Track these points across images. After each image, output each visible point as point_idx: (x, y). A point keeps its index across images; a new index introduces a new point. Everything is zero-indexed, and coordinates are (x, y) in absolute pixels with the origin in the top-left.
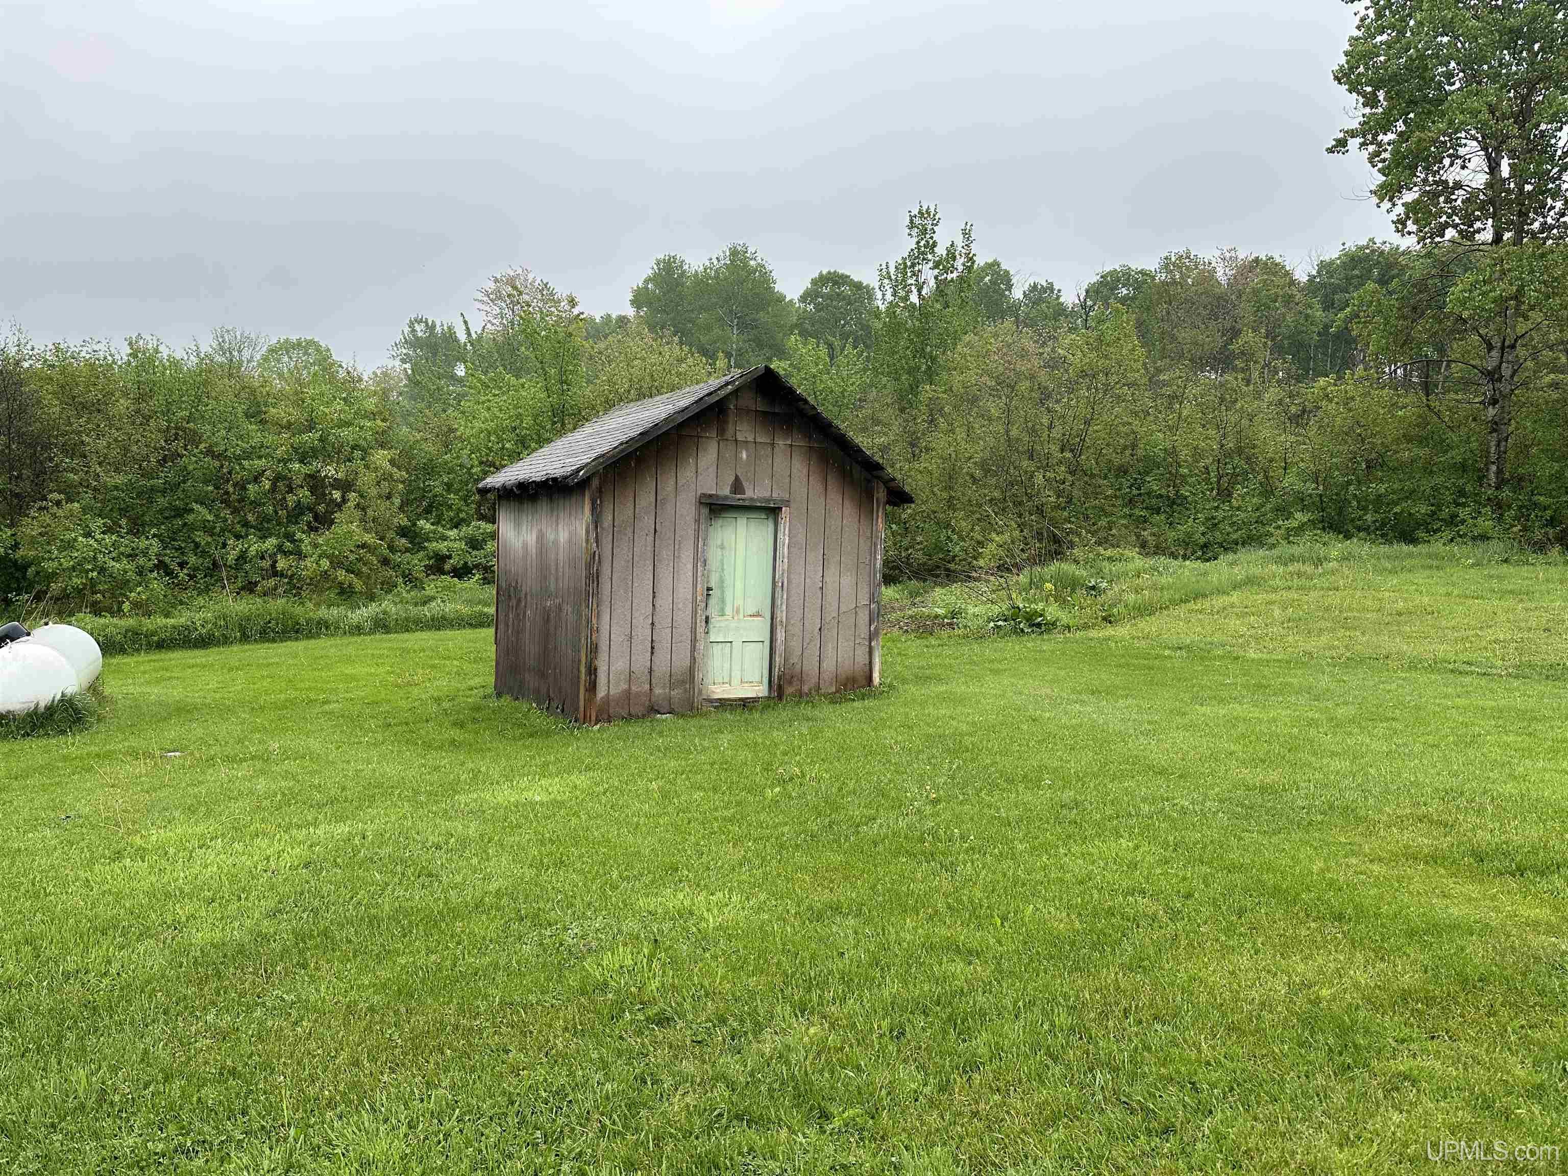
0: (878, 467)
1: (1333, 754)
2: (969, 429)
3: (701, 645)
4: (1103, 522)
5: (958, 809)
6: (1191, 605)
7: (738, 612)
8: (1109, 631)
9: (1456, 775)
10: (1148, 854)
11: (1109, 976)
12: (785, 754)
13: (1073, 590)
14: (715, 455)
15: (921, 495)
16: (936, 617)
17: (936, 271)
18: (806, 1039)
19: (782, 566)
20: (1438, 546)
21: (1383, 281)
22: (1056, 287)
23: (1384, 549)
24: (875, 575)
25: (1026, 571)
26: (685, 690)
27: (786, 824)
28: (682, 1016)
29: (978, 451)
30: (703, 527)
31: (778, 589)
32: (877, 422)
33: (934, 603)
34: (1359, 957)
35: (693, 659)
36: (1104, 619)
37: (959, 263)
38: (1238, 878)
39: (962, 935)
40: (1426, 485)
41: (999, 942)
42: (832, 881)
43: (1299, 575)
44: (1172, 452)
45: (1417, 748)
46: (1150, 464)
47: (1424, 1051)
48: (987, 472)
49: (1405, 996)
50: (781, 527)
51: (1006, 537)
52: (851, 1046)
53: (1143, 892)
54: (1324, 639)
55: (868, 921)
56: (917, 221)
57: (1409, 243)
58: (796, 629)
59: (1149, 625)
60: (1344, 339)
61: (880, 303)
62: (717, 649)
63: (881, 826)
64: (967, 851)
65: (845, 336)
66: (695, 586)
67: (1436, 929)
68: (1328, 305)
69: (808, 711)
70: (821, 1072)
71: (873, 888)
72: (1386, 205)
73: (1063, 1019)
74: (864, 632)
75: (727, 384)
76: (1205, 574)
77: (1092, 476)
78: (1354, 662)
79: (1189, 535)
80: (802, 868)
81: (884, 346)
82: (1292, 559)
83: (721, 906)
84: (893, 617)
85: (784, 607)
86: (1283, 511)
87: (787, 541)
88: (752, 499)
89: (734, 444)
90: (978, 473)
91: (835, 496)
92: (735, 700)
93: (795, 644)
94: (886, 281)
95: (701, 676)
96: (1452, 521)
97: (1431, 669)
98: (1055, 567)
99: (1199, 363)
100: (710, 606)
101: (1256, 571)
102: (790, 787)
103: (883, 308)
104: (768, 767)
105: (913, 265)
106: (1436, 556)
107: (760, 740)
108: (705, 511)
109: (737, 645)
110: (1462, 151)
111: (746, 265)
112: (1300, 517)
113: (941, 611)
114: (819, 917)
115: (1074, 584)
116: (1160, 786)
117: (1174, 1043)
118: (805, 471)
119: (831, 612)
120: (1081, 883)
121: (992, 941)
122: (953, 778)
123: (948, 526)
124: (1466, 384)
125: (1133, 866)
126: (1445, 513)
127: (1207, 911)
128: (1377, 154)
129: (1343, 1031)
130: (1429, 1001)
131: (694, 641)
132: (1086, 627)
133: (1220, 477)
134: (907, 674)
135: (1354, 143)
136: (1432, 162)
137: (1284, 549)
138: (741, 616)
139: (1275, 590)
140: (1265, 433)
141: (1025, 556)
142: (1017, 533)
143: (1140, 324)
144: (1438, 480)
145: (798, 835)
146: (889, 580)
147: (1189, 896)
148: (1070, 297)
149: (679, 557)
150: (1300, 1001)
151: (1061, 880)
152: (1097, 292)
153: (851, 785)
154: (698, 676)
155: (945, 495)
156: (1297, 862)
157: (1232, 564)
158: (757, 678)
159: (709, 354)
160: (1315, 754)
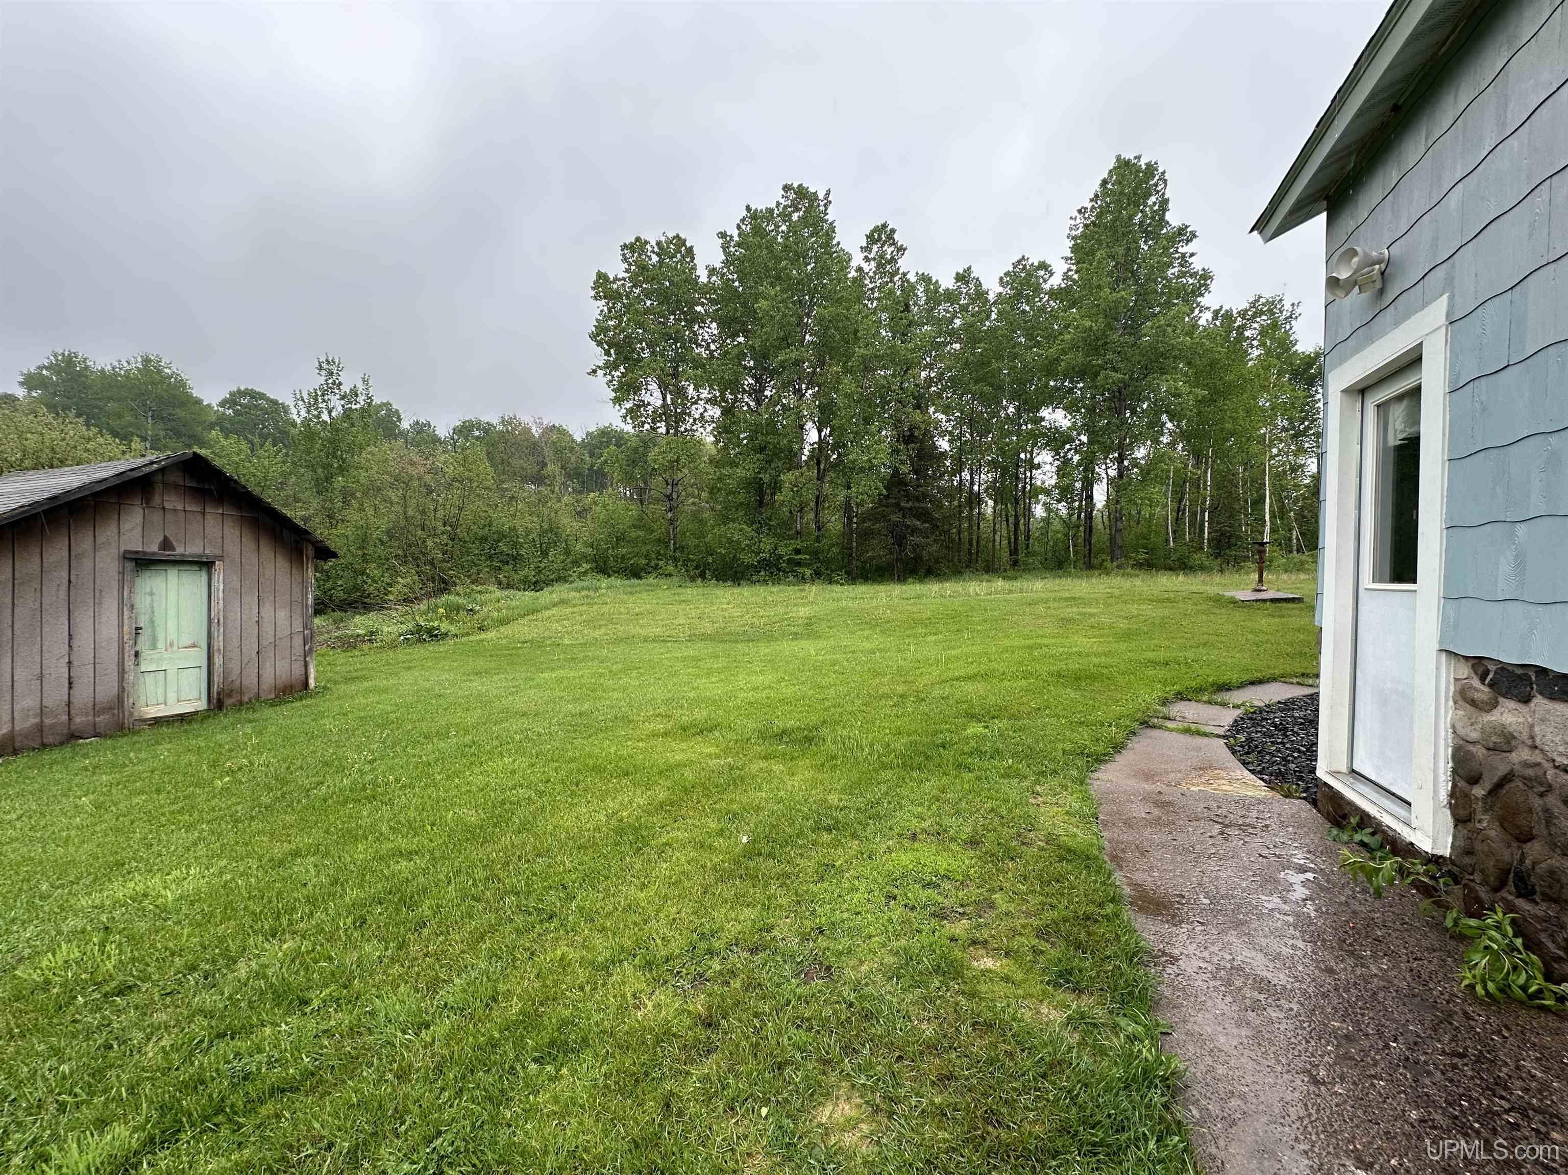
0: (306, 532)
1: (614, 690)
2: (376, 508)
3: (130, 677)
4: (474, 570)
5: (391, 762)
6: (530, 617)
7: (172, 645)
8: (483, 636)
9: (669, 691)
10: (522, 762)
11: (506, 841)
12: (231, 750)
13: (458, 612)
14: (141, 518)
15: (340, 553)
16: (358, 636)
17: (342, 402)
18: (280, 954)
19: (218, 605)
20: (651, 580)
21: (618, 445)
22: (433, 425)
23: (627, 582)
24: (307, 610)
25: (425, 602)
26: (114, 715)
27: (239, 803)
28: (146, 978)
29: (384, 524)
30: (128, 578)
31: (214, 625)
32: (297, 500)
33: (356, 627)
34: (639, 792)
35: (122, 689)
36: (479, 628)
37: (361, 399)
38: (573, 765)
39: (403, 843)
40: (644, 549)
41: (431, 841)
42: (289, 835)
43: (587, 597)
44: (514, 529)
45: (652, 681)
46: (502, 536)
47: (673, 829)
48: (391, 537)
49: (661, 805)
50: (215, 578)
51: (409, 580)
52: (321, 945)
53: (521, 786)
54: (603, 631)
55: (326, 855)
56: (325, 366)
57: (629, 428)
58: (235, 654)
59: (506, 630)
60: (600, 473)
61: (295, 417)
62: (149, 679)
63: (329, 787)
64: (400, 788)
65: (264, 437)
66: (121, 625)
67: (670, 768)
68: (592, 455)
69: (250, 715)
70: (297, 973)
71: (327, 832)
72: (617, 407)
73: (480, 874)
74: (298, 650)
75: (152, 463)
76: (538, 598)
77: (465, 542)
78: (619, 641)
79: (526, 577)
80: (262, 832)
81: (301, 447)
82: (583, 589)
83: (179, 882)
84: (321, 638)
85: (221, 638)
86: (577, 563)
87: (221, 587)
88: (183, 555)
89: (161, 512)
90: (385, 538)
91: (267, 552)
92: (172, 716)
93: (235, 667)
94: (300, 403)
95: (131, 701)
96: (656, 567)
97: (654, 641)
98: (445, 598)
99: (525, 479)
100: (139, 642)
101: (564, 596)
102: (239, 775)
103: (299, 421)
104: (214, 765)
105: (323, 395)
106: (650, 585)
107: (203, 744)
108: (130, 565)
109: (171, 673)
110: (649, 387)
111: (159, 372)
112: (586, 566)
113: (360, 632)
114: (281, 863)
115: (458, 608)
116: (524, 723)
117: (549, 866)
118: (238, 533)
119: (268, 637)
120: (482, 790)
121: (426, 842)
122: (384, 743)
123: (363, 573)
124: (658, 500)
125: (513, 772)
126: (652, 564)
127: (558, 788)
128: (611, 381)
129: (636, 830)
130: (672, 804)
131: (122, 672)
132: (468, 634)
133: (541, 544)
134: (338, 678)
135: (600, 373)
136: (637, 390)
137: (578, 584)
138: (175, 648)
139: (575, 606)
140: (565, 521)
141: (423, 592)
142: (416, 577)
143: (488, 453)
144: (649, 547)
145: (252, 810)
146: (317, 612)
147: (548, 781)
148: (443, 431)
149: (100, 603)
150: (613, 822)
151: (469, 791)
152: (460, 431)
153: (299, 763)
154: (128, 703)
155: (360, 552)
156: (603, 749)
157: (551, 593)
158: (195, 694)
159: (124, 437)
160: (604, 691)
